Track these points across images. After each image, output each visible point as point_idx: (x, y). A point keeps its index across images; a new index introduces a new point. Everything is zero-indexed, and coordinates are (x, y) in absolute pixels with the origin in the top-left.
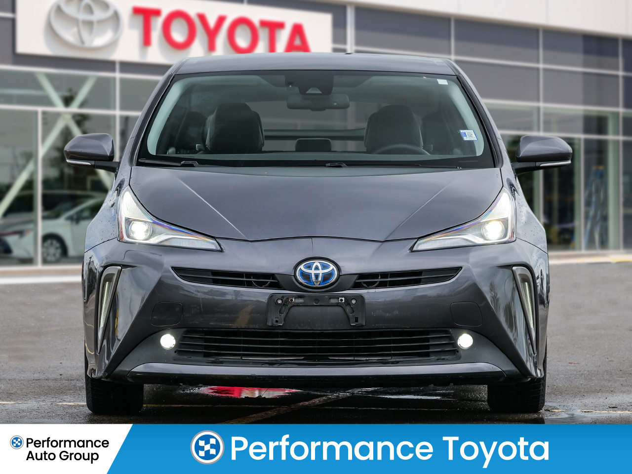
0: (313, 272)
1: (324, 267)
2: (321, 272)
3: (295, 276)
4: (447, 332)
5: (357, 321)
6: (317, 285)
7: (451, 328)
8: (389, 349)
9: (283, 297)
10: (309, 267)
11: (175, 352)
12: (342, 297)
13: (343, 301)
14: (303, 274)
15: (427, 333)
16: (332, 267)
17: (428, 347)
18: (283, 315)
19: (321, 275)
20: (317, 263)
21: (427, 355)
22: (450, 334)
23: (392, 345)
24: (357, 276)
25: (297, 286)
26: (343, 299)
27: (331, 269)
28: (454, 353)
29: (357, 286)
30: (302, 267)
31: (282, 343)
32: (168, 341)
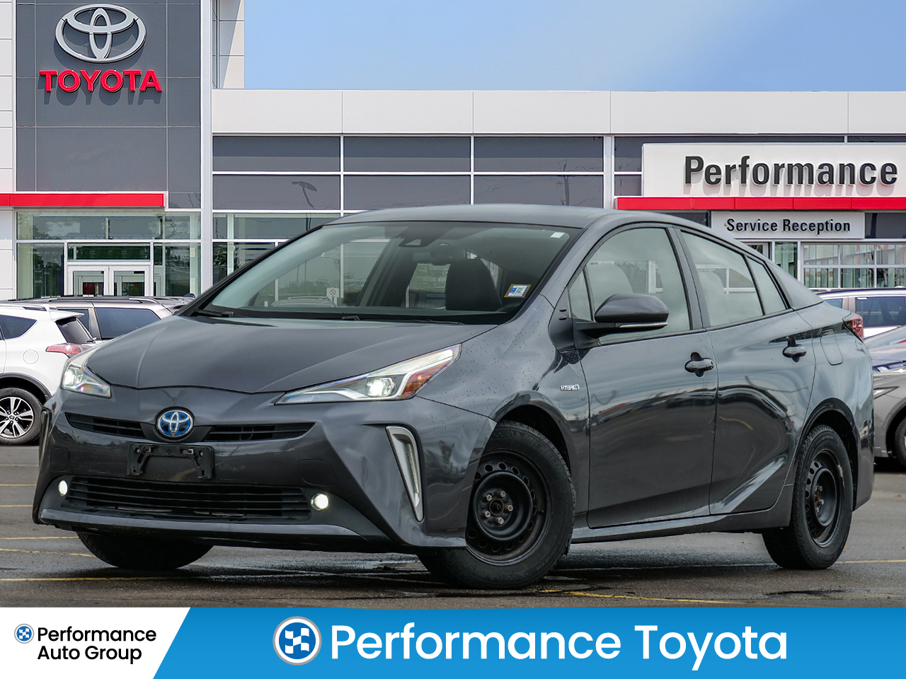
0: (171, 422)
1: (182, 417)
2: (178, 422)
3: (156, 426)
4: (298, 491)
5: (203, 474)
6: (173, 436)
7: (302, 487)
8: (242, 505)
9: (140, 446)
10: (168, 417)
11: (67, 499)
12: (191, 448)
13: (192, 453)
14: (163, 423)
15: (278, 491)
16: (189, 417)
17: (279, 505)
18: (141, 465)
19: (177, 424)
20: (176, 413)
21: (279, 513)
22: (302, 492)
23: (246, 501)
24: (210, 428)
25: (155, 435)
26: (192, 450)
27: (187, 419)
28: (307, 512)
29: (210, 438)
30: (163, 417)
31: (148, 494)
32: (63, 488)
